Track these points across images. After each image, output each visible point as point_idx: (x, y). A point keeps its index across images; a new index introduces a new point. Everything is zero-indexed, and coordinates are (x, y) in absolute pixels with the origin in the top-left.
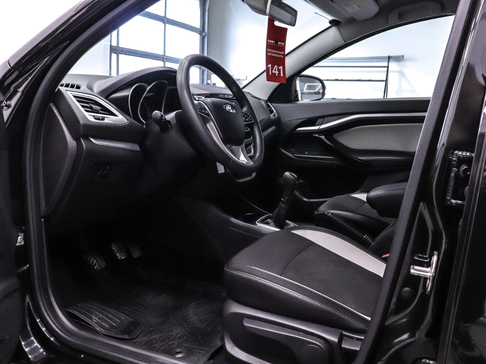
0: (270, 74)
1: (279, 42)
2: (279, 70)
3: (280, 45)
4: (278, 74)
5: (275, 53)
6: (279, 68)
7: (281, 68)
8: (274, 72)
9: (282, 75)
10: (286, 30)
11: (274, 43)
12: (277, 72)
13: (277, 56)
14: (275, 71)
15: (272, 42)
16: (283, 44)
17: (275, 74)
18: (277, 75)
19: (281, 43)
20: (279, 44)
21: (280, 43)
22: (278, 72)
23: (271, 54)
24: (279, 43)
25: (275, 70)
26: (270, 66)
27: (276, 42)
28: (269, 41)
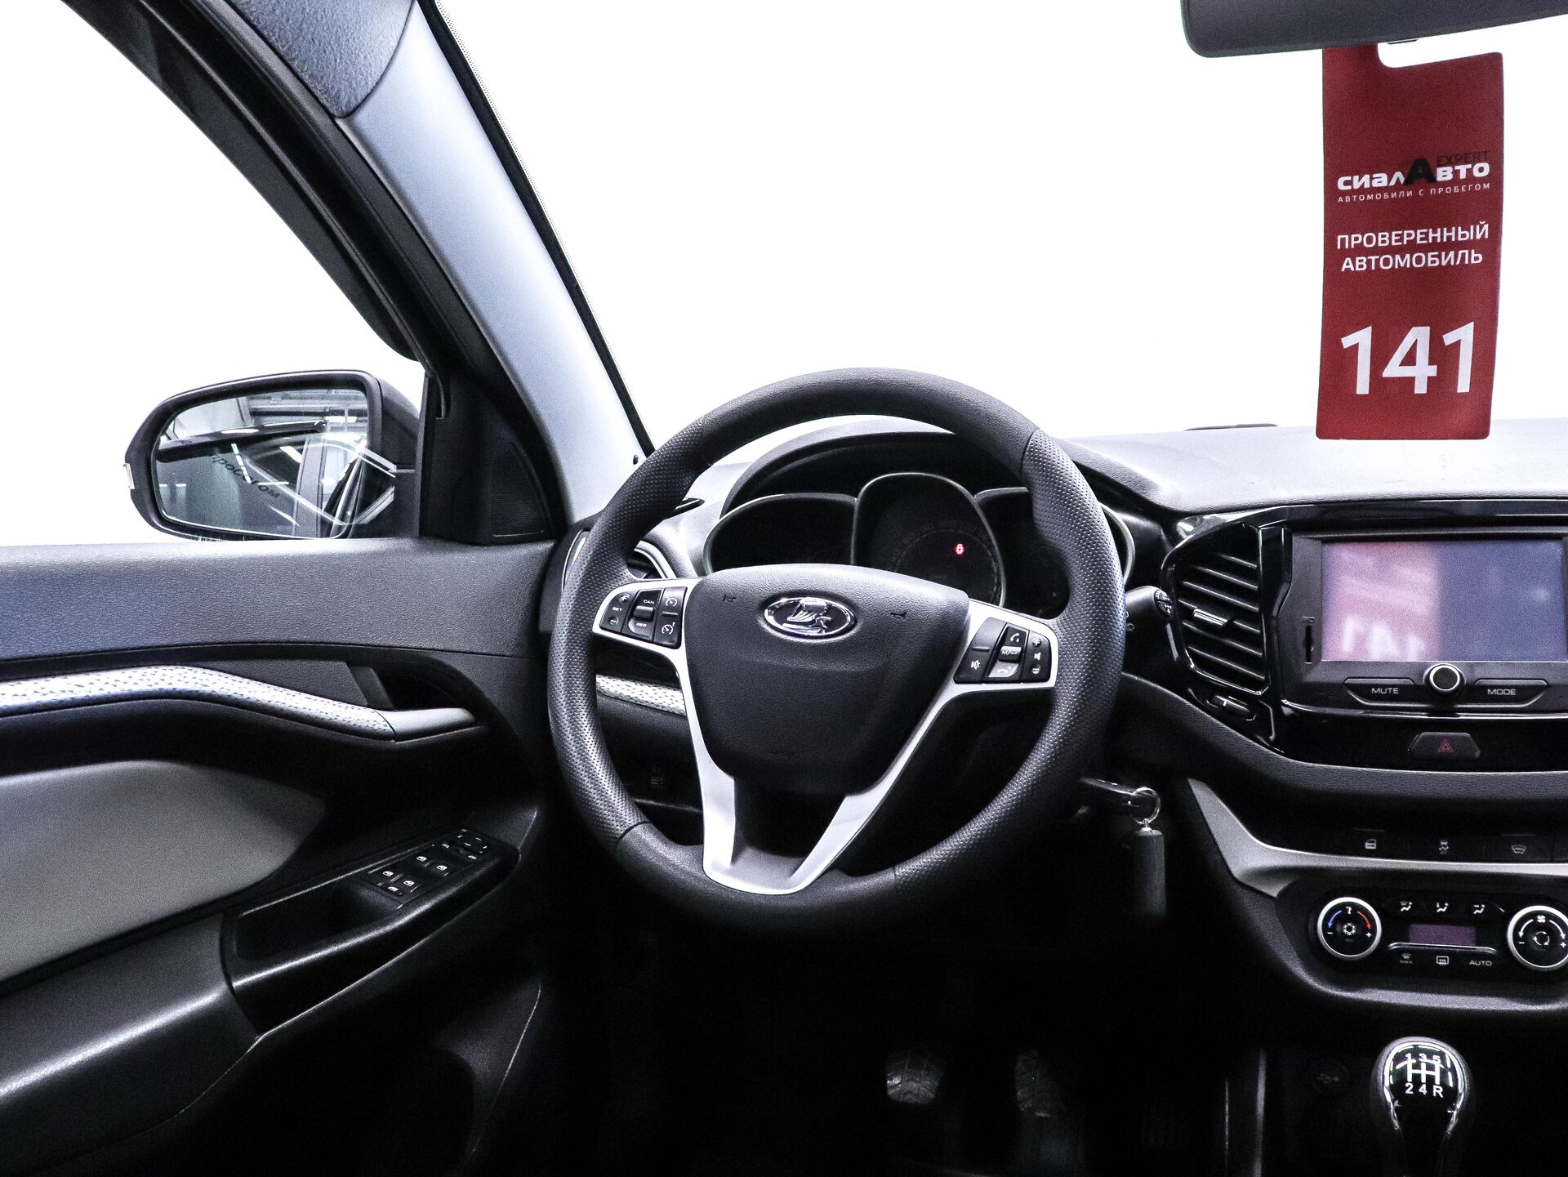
0: (1363, 387)
1: (1440, 171)
2: (1443, 356)
3: (1456, 180)
4: (1430, 379)
5: (1412, 247)
6: (1449, 338)
7: (1464, 335)
8: (1393, 369)
9: (1464, 385)
10: (1490, 67)
11: (1398, 187)
12: (1423, 373)
13: (1430, 260)
14: (1403, 363)
15: (1381, 180)
16: (1482, 169)
17: (1410, 381)
18: (1421, 388)
19: (1463, 169)
20: (1440, 178)
21: (1456, 173)
22: (1433, 371)
23: (1373, 258)
24: (1444, 174)
25: (1410, 359)
26: (1361, 339)
27: (1420, 173)
28: (1346, 183)
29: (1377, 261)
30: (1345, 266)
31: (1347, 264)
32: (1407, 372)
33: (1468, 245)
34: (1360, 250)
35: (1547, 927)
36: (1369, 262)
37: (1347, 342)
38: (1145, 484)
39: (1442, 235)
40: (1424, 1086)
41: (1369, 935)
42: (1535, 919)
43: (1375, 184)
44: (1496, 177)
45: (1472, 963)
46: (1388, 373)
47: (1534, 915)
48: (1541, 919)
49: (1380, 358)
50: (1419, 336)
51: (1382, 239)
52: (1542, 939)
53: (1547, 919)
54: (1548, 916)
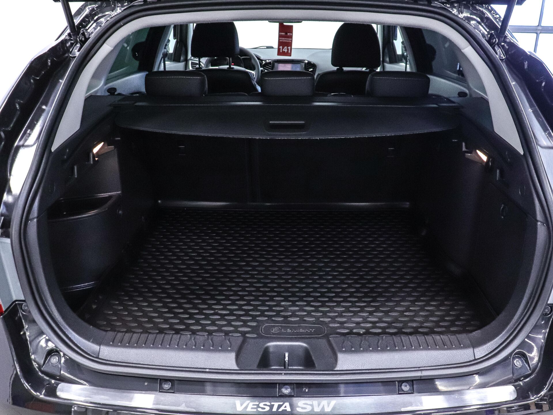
0: (281, 51)
2: (288, 49)
5: (286, 40)
6: (288, 48)
7: (289, 48)
9: (289, 52)
10: (292, 26)
12: (286, 51)
13: (287, 41)
15: (283, 34)
16: (291, 34)
17: (285, 51)
18: (286, 52)
22: (287, 50)
24: (288, 34)
25: (285, 49)
26: (281, 47)
27: (286, 34)
28: (280, 33)
31: (280, 41)
33: (290, 40)
34: (281, 39)
36: (282, 41)
37: (280, 47)
38: (260, 57)
39: (288, 39)
44: (292, 35)
49: (283, 49)
50: (286, 47)
51: (283, 39)
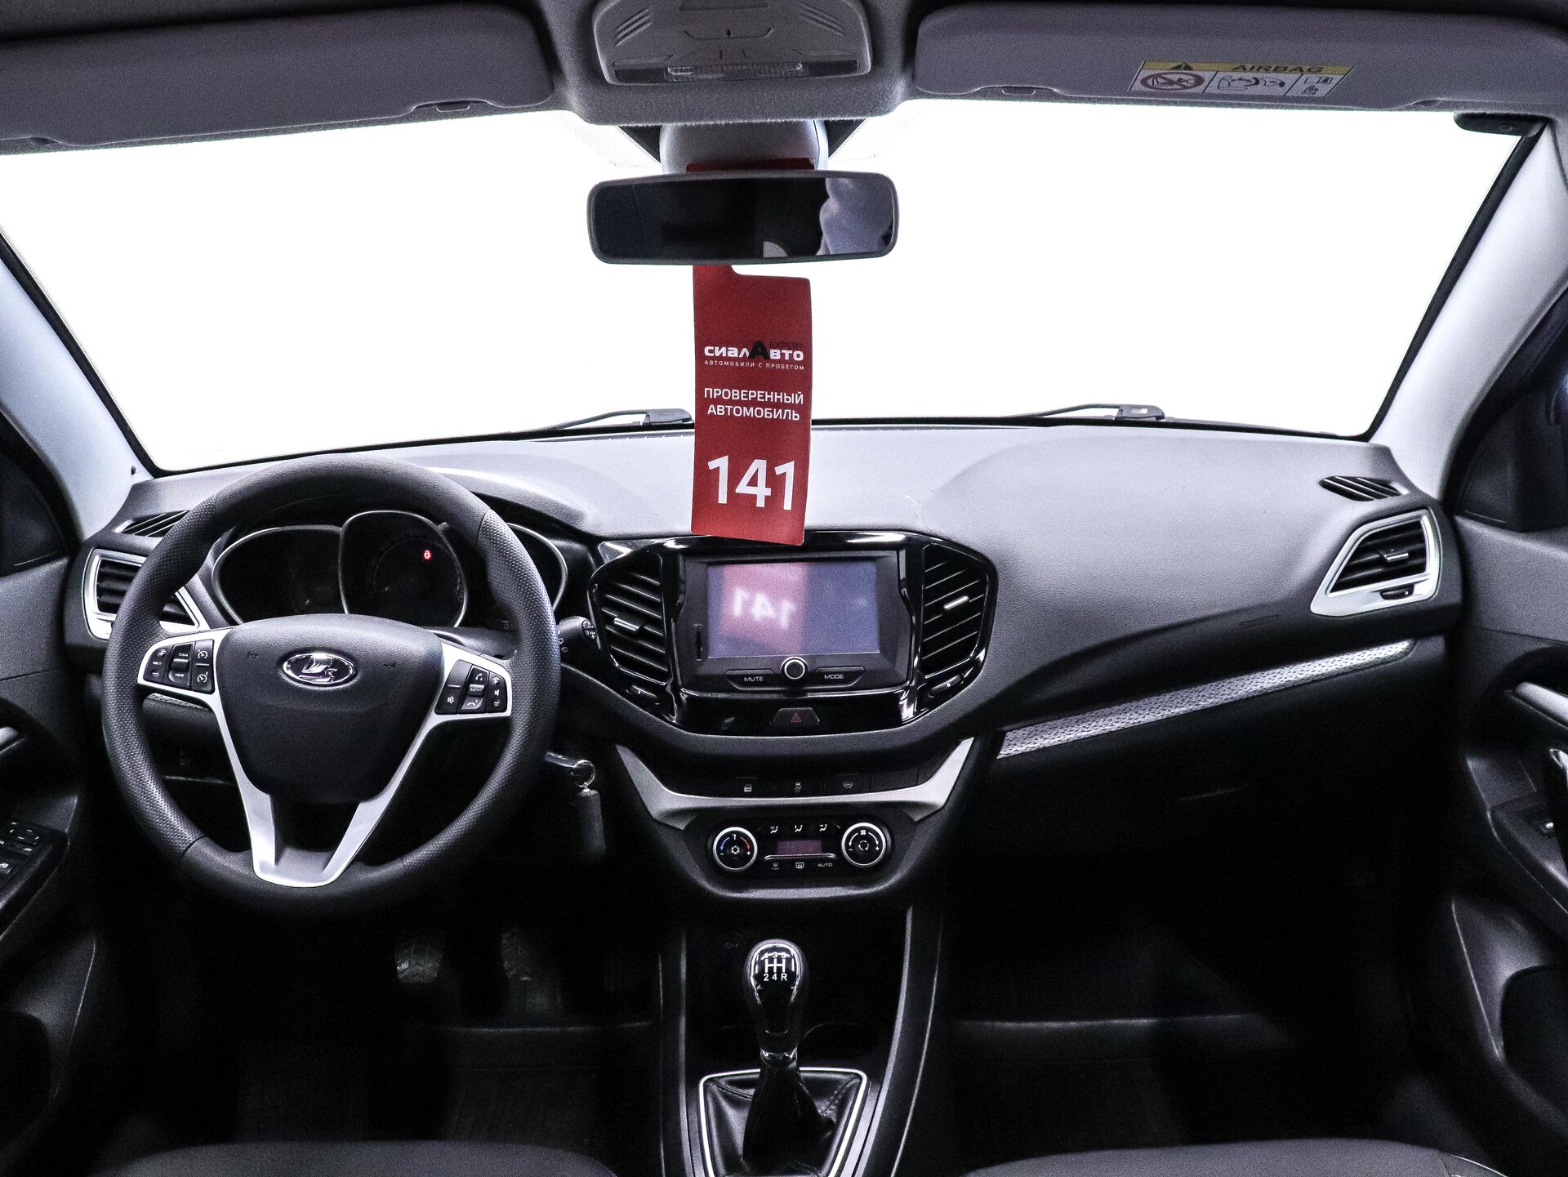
0: (723, 498)
1: (772, 352)
2: (775, 482)
3: (782, 360)
4: (766, 497)
5: (754, 403)
6: (779, 470)
7: (787, 469)
8: (743, 488)
9: (788, 505)
10: (802, 285)
11: (744, 359)
12: (762, 492)
13: (766, 413)
14: (749, 484)
15: (733, 352)
16: (799, 355)
17: (754, 497)
18: (761, 503)
19: (787, 353)
20: (772, 357)
21: (783, 355)
22: (768, 492)
23: (729, 407)
24: (775, 354)
25: (753, 482)
26: (721, 464)
27: (759, 352)
28: (710, 351)
29: (732, 410)
30: (710, 411)
31: (711, 410)
32: (751, 490)
33: (792, 406)
34: (719, 401)
35: (867, 837)
36: (726, 410)
37: (712, 465)
39: (774, 397)
40: (775, 975)
41: (749, 853)
42: (860, 833)
43: (730, 354)
44: (808, 361)
45: (819, 865)
46: (738, 490)
47: (858, 830)
48: (863, 832)
49: (734, 479)
50: (759, 466)
51: (735, 394)
52: (864, 846)
53: (867, 832)
54: (868, 830)
